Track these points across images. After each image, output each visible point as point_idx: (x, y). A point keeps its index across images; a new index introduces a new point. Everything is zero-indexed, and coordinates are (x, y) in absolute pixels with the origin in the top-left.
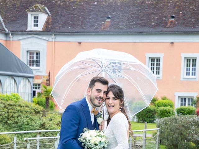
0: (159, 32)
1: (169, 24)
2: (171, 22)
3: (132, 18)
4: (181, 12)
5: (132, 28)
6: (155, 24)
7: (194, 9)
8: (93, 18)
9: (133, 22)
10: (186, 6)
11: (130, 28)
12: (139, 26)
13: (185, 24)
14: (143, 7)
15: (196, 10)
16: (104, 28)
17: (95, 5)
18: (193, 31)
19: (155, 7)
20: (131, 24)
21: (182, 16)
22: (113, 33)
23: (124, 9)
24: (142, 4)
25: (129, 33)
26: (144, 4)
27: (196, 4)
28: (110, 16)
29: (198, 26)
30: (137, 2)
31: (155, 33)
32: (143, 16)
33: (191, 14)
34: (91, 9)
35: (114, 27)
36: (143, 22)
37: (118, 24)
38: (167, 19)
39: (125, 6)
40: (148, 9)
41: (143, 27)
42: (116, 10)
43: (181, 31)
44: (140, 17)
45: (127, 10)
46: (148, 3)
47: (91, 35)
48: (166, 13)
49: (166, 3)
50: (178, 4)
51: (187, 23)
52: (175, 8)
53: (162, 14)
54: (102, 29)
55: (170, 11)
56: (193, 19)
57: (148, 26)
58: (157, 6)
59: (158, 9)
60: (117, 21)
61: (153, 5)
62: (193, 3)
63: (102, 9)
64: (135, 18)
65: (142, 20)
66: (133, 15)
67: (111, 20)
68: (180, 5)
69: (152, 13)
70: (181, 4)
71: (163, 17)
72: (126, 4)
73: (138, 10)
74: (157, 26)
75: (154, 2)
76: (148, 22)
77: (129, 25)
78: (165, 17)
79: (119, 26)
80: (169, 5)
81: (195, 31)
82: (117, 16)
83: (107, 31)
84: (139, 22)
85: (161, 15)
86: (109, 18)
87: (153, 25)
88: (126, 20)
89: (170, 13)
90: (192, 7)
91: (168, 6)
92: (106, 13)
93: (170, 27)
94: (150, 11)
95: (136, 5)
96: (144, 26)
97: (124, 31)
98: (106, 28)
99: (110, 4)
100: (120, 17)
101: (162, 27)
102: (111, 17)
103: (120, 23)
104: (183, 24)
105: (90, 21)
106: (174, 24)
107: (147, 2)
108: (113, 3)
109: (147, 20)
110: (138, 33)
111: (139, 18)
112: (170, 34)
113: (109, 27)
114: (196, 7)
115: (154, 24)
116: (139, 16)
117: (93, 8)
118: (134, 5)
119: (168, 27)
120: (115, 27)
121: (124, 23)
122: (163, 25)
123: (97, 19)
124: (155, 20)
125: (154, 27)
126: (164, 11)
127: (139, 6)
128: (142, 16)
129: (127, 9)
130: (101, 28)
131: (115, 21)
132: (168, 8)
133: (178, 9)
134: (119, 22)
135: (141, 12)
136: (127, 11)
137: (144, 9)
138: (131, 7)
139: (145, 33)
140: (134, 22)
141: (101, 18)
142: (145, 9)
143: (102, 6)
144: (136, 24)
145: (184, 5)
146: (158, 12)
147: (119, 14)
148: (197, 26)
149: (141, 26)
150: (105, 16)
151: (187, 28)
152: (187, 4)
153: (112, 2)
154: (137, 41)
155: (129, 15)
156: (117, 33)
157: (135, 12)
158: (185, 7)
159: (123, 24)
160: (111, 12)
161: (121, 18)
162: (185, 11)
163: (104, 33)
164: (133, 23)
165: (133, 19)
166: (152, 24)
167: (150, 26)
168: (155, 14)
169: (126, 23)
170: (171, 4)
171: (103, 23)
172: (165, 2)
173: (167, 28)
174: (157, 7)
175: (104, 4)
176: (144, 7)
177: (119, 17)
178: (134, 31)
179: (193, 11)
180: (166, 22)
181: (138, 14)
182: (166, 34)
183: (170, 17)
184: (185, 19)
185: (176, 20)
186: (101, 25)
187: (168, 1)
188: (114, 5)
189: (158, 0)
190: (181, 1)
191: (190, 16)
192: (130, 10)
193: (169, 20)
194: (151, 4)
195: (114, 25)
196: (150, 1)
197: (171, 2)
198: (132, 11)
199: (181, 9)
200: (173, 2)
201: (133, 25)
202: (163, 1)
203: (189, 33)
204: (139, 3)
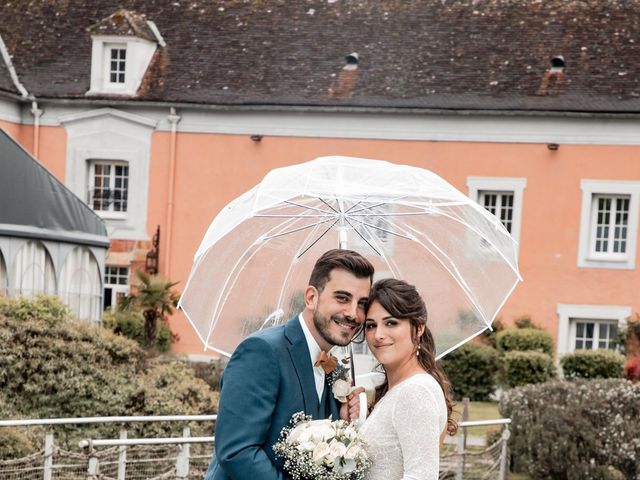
0: (512, 110)
1: (543, 86)
2: (553, 78)
3: (425, 64)
4: (584, 48)
5: (425, 94)
6: (499, 84)
7: (628, 39)
8: (301, 59)
9: (429, 74)
10: (599, 28)
11: (419, 95)
12: (448, 88)
13: (597, 86)
14: (461, 29)
15: (632, 41)
16: (336, 94)
17: (310, 18)
18: (620, 108)
19: (502, 29)
20: (423, 80)
21: (587, 61)
22: (363, 110)
23: (400, 33)
24: (460, 17)
25: (415, 111)
26: (468, 18)
27: (633, 23)
28: (355, 55)
29: (637, 95)
30: (445, 11)
31: (499, 112)
32: (462, 56)
33: (617, 54)
34: (296, 29)
35: (368, 90)
36: (462, 78)
37: (382, 82)
38: (540, 69)
39: (405, 24)
40: (480, 36)
41: (460, 92)
42: (377, 34)
43: (581, 108)
44: (452, 60)
45: (412, 37)
46: (479, 15)
47: (295, 113)
48: (537, 51)
49: (536, 17)
50: (575, 20)
51: (604, 84)
52: (564, 33)
53: (522, 51)
54: (331, 96)
55: (547, 44)
56: (622, 71)
57: (477, 90)
58: (510, 25)
59: (510, 37)
60: (379, 72)
61: (496, 22)
62: (623, 19)
63: (332, 32)
64: (438, 63)
65: (457, 71)
66: (429, 54)
67: (360, 67)
68: (580, 24)
69: (493, 49)
70: (584, 20)
71: (526, 61)
72: (408, 16)
73: (445, 38)
74: (505, 90)
75: (499, 13)
76: (479, 76)
77: (416, 86)
78: (534, 62)
79: (384, 89)
80: (547, 23)
81: (627, 108)
82: (379, 55)
83: (344, 103)
84: (449, 75)
85: (520, 56)
86: (352, 60)
87: (494, 86)
88: (406, 68)
89: (550, 49)
90: (620, 31)
91: (543, 28)
92: (342, 44)
93: (547, 94)
94: (486, 41)
95: (441, 19)
96: (466, 88)
97: (400, 102)
98: (341, 93)
99: (358, 16)
100: (390, 58)
101: (522, 93)
102: (360, 58)
103: (387, 78)
104: (590, 85)
105: (293, 68)
106: (559, 85)
107: (476, 12)
108: (368, 13)
109: (475, 70)
110: (444, 111)
111: (448, 63)
112: (547, 117)
113: (351, 90)
114: (632, 31)
115: (496, 83)
116: (451, 57)
117: (302, 28)
118: (436, 22)
119: (541, 96)
120: (373, 90)
121: (401, 80)
122: (526, 88)
123: (315, 63)
124: (500, 70)
125: (497, 92)
126: (531, 44)
127: (450, 25)
128: (459, 58)
129: (410, 32)
130: (327, 93)
131: (371, 70)
132: (543, 32)
133: (575, 38)
134: (386, 73)
135: (456, 44)
136: (412, 41)
137: (466, 34)
138: (425, 28)
139: (468, 112)
140: (434, 77)
141: (328, 59)
142: (468, 36)
143: (331, 20)
144: (440, 83)
145: (595, 26)
146: (512, 47)
147: (386, 50)
148: (633, 94)
149: (455, 90)
150: (341, 55)
151: (603, 98)
152: (604, 22)
153: (363, 10)
154: (440, 137)
155: (417, 52)
156: (379, 110)
157: (437, 45)
158: (597, 30)
159: (397, 82)
160: (358, 43)
161: (390, 62)
162: (596, 45)
163: (335, 109)
164: (428, 80)
165: (429, 64)
166: (492, 83)
167: (483, 90)
168: (500, 52)
169: (406, 77)
170: (553, 20)
171: (334, 75)
172: (534, 14)
173: (536, 98)
174: (509, 28)
175: (338, 14)
176: (466, 28)
177: (385, 58)
178: (433, 105)
179: (624, 43)
180: (537, 78)
181: (445, 52)
182: (534, 116)
183: (549, 63)
184: (597, 69)
185: (568, 74)
186: (327, 83)
187: (544, 12)
188: (370, 18)
189: (512, 7)
190: (586, 13)
191: (612, 62)
192: (420, 36)
193: (544, 71)
194: (489, 20)
195: (370, 83)
196: (487, 11)
197: (553, 13)
198: (428, 41)
199: (586, 37)
200: (559, 14)
201: (431, 85)
202: (526, 9)
203: (607, 115)
204: (450, 15)
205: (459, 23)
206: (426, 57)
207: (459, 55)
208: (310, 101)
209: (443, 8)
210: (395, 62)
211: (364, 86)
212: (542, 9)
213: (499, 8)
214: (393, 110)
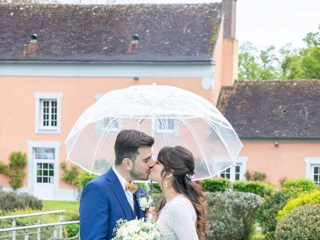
0: (115, 61)
1: (129, 49)
2: (134, 45)
3: (71, 39)
4: (148, 31)
5: (72, 54)
6: (108, 48)
7: (169, 26)
8: (8, 37)
9: (73, 44)
10: (155, 21)
11: (69, 54)
12: (83, 51)
13: (155, 49)
14: (87, 22)
15: (170, 27)
16: (27, 54)
17: (11, 17)
18: (167, 60)
19: (107, 22)
20: (70, 47)
21: (149, 37)
22: (42, 62)
23: (57, 24)
24: (86, 16)
25: (67, 62)
26: (90, 16)
27: (170, 19)
28: (35, 35)
29: (175, 53)
30: (79, 13)
31: (109, 62)
32: (89, 35)
33: (164, 33)
34: (5, 23)
35: (43, 52)
36: (90, 46)
37: (50, 48)
38: (128, 41)
39: (59, 20)
40: (97, 25)
41: (89, 53)
42: (46, 25)
43: (148, 60)
44: (84, 37)
45: (64, 26)
46: (96, 15)
47: (7, 64)
48: (125, 32)
49: (123, 16)
50: (142, 17)
51: (159, 48)
52: (138, 23)
53: (118, 32)
54: (24, 55)
55: (131, 29)
56: (167, 42)
57: (97, 51)
58: (111, 20)
59: (112, 25)
60: (48, 43)
61: (104, 18)
62: (165, 17)
63: (23, 24)
64: (77, 39)
65: (87, 42)
66: (72, 34)
67: (39, 41)
68: (145, 19)
69: (103, 31)
70: (147, 17)
71: (120, 37)
72: (60, 16)
73: (80, 26)
74: (111, 51)
75: (105, 14)
76: (98, 44)
77: (67, 50)
78: (124, 38)
79: (51, 52)
80: (129, 19)
81: (171, 60)
82: (47, 35)
83: (32, 59)
84: (83, 45)
85: (117, 35)
86: (34, 38)
87: (105, 50)
88: (61, 41)
89: (131, 31)
90: (164, 23)
91: (128, 21)
92: (29, 29)
93: (132, 53)
94: (100, 27)
95: (77, 17)
96: (92, 51)
97: (59, 58)
98: (30, 54)
99: (35, 16)
100: (53, 36)
101: (119, 53)
102: (38, 37)
103: (52, 46)
104: (152, 49)
105: (5, 42)
106: (137, 49)
107: (94, 14)
108: (41, 14)
109: (95, 42)
110: (82, 62)
111: (82, 38)
112: (133, 64)
113: (35, 52)
114: (170, 22)
115: (106, 48)
116: (83, 35)
117: (8, 22)
118: (75, 19)
119: (129, 54)
120: (46, 52)
121: (59, 47)
122: (121, 51)
123: (16, 39)
124: (108, 42)
125: (107, 52)
126: (122, 29)
127: (82, 20)
128: (88, 36)
129: (62, 24)
130: (23, 54)
131: (44, 42)
132: (128, 23)
133: (143, 26)
134: (51, 44)
135: (85, 30)
136: (63, 28)
137: (90, 24)
138: (69, 21)
139: (94, 62)
140: (75, 46)
141: (22, 37)
142: (91, 25)
143: (22, 18)
144: (79, 49)
145: (153, 20)
146: (112, 31)
147: (51, 32)
148: (173, 53)
149: (86, 52)
150: (28, 35)
151: (159, 55)
152: (156, 18)
153: (38, 13)
154: (81, 75)
155: (66, 34)
156: (49, 62)
157: (76, 30)
158: (153, 22)
159: (58, 48)
160: (37, 29)
161: (53, 38)
162: (154, 30)
163: (27, 62)
164: (73, 47)
165: (73, 39)
166: (104, 48)
167: (100, 52)
168: (107, 33)
169: (62, 46)
170: (132, 17)
171: (25, 45)
172: (122, 15)
173: (127, 55)
174: (110, 21)
175: (25, 15)
176: (90, 21)
177: (51, 36)
178: (76, 59)
179: (167, 29)
180: (126, 46)
181: (80, 33)
182: (126, 64)
183: (131, 38)
184: (155, 41)
185: (141, 43)
186: (23, 49)
187: (128, 13)
188: (42, 17)
189: (111, 11)
190: (148, 14)
191: (162, 37)
192: (67, 25)
193: (129, 42)
194: (101, 17)
195: (44, 49)
196: (100, 13)
197: (131, 14)
198: (71, 28)
199: (148, 26)
200: (135, 14)
201: (74, 49)
202: (118, 12)
203: (161, 63)
204: (81, 15)
205: (86, 19)
206: (71, 36)
207: (87, 35)
208: (14, 58)
209: (78, 12)
210: (56, 39)
211: (41, 50)
212: (126, 12)
213: (105, 12)
214: (56, 62)
